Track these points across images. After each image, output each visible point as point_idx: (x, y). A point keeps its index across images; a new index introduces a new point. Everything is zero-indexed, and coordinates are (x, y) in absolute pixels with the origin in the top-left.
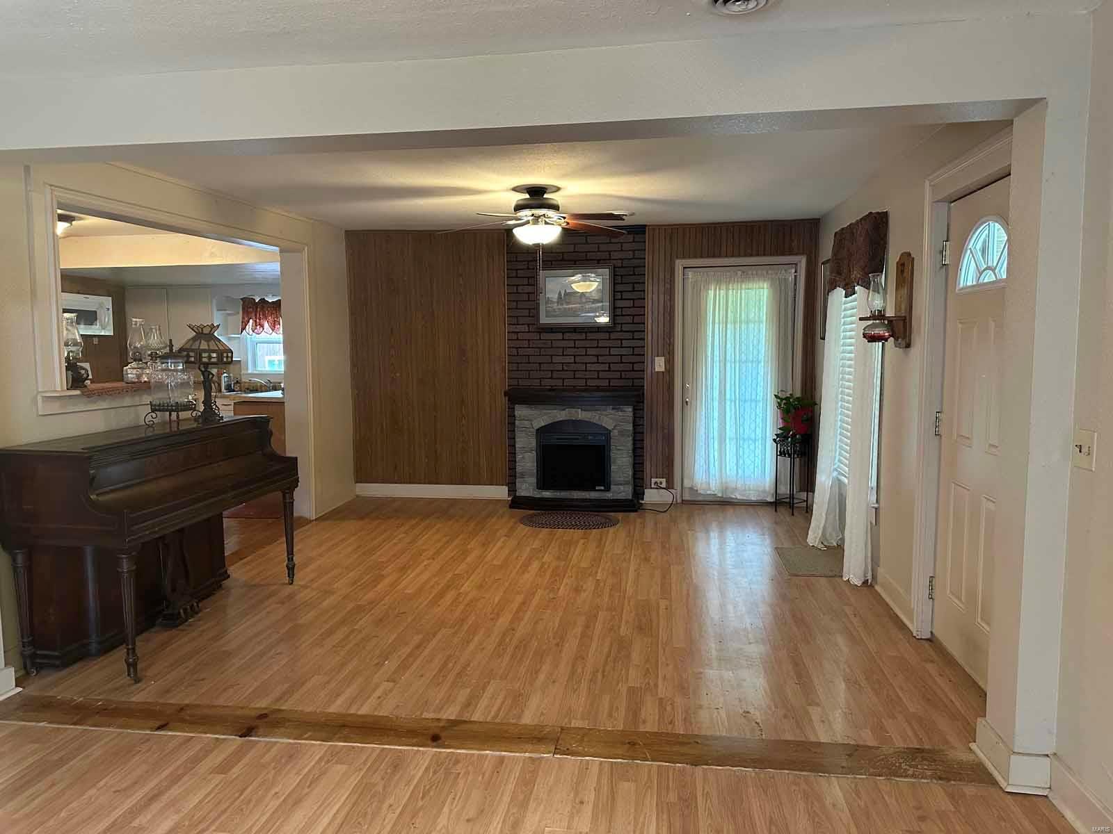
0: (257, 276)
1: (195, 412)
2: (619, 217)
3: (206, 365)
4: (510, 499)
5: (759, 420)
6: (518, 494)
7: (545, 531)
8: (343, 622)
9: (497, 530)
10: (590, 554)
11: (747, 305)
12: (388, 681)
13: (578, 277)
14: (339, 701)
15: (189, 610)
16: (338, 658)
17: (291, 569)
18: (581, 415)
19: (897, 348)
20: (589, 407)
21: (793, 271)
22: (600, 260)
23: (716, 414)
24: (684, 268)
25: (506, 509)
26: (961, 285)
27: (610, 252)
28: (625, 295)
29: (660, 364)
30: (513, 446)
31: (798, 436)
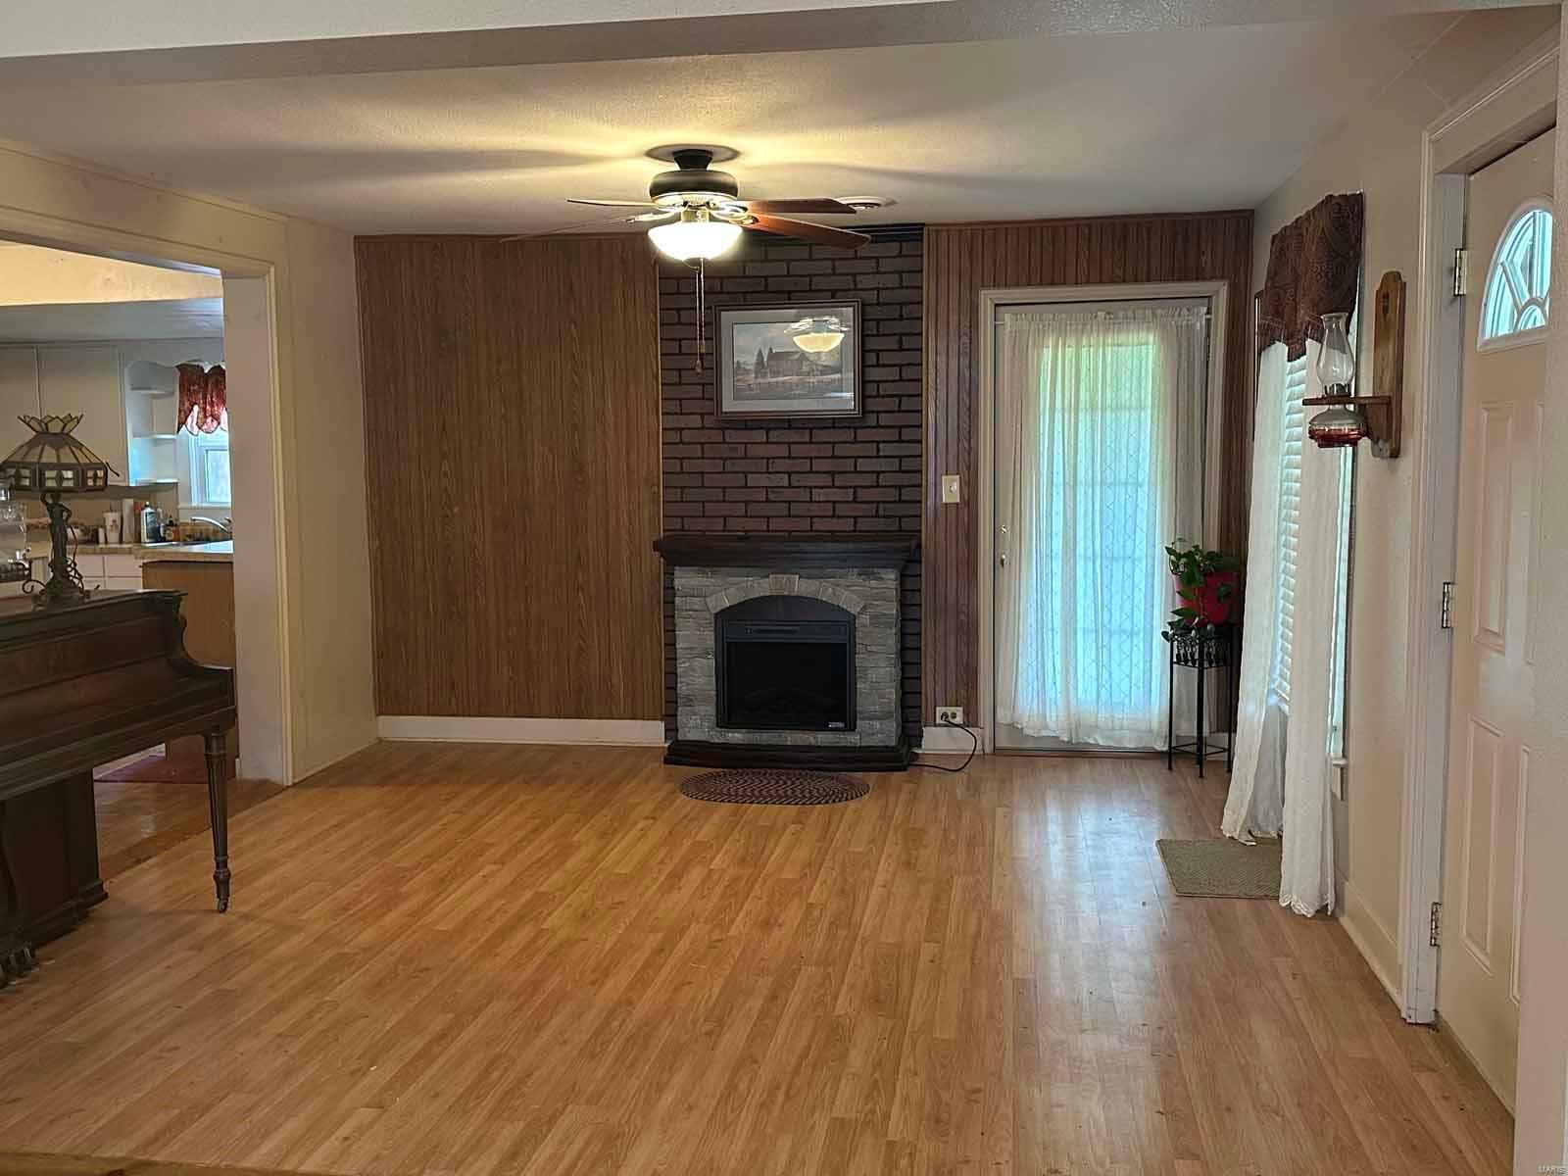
0: (200, 324)
1: (30, 584)
2: (847, 209)
3: (56, 493)
4: (666, 745)
5: (1139, 596)
6: (680, 738)
7: (726, 808)
8: (307, 986)
9: (635, 806)
10: (802, 854)
11: (1116, 375)
12: (368, 1106)
13: (806, 323)
14: (267, 1146)
15: (13, 963)
16: (283, 1059)
17: (223, 883)
18: (799, 585)
19: (1378, 459)
20: (815, 572)
21: (1205, 310)
22: (837, 291)
23: (1057, 584)
24: (996, 305)
25: (659, 766)
26: (1487, 336)
27: (854, 275)
28: (885, 358)
29: (951, 490)
30: (671, 645)
31: (1208, 627)
